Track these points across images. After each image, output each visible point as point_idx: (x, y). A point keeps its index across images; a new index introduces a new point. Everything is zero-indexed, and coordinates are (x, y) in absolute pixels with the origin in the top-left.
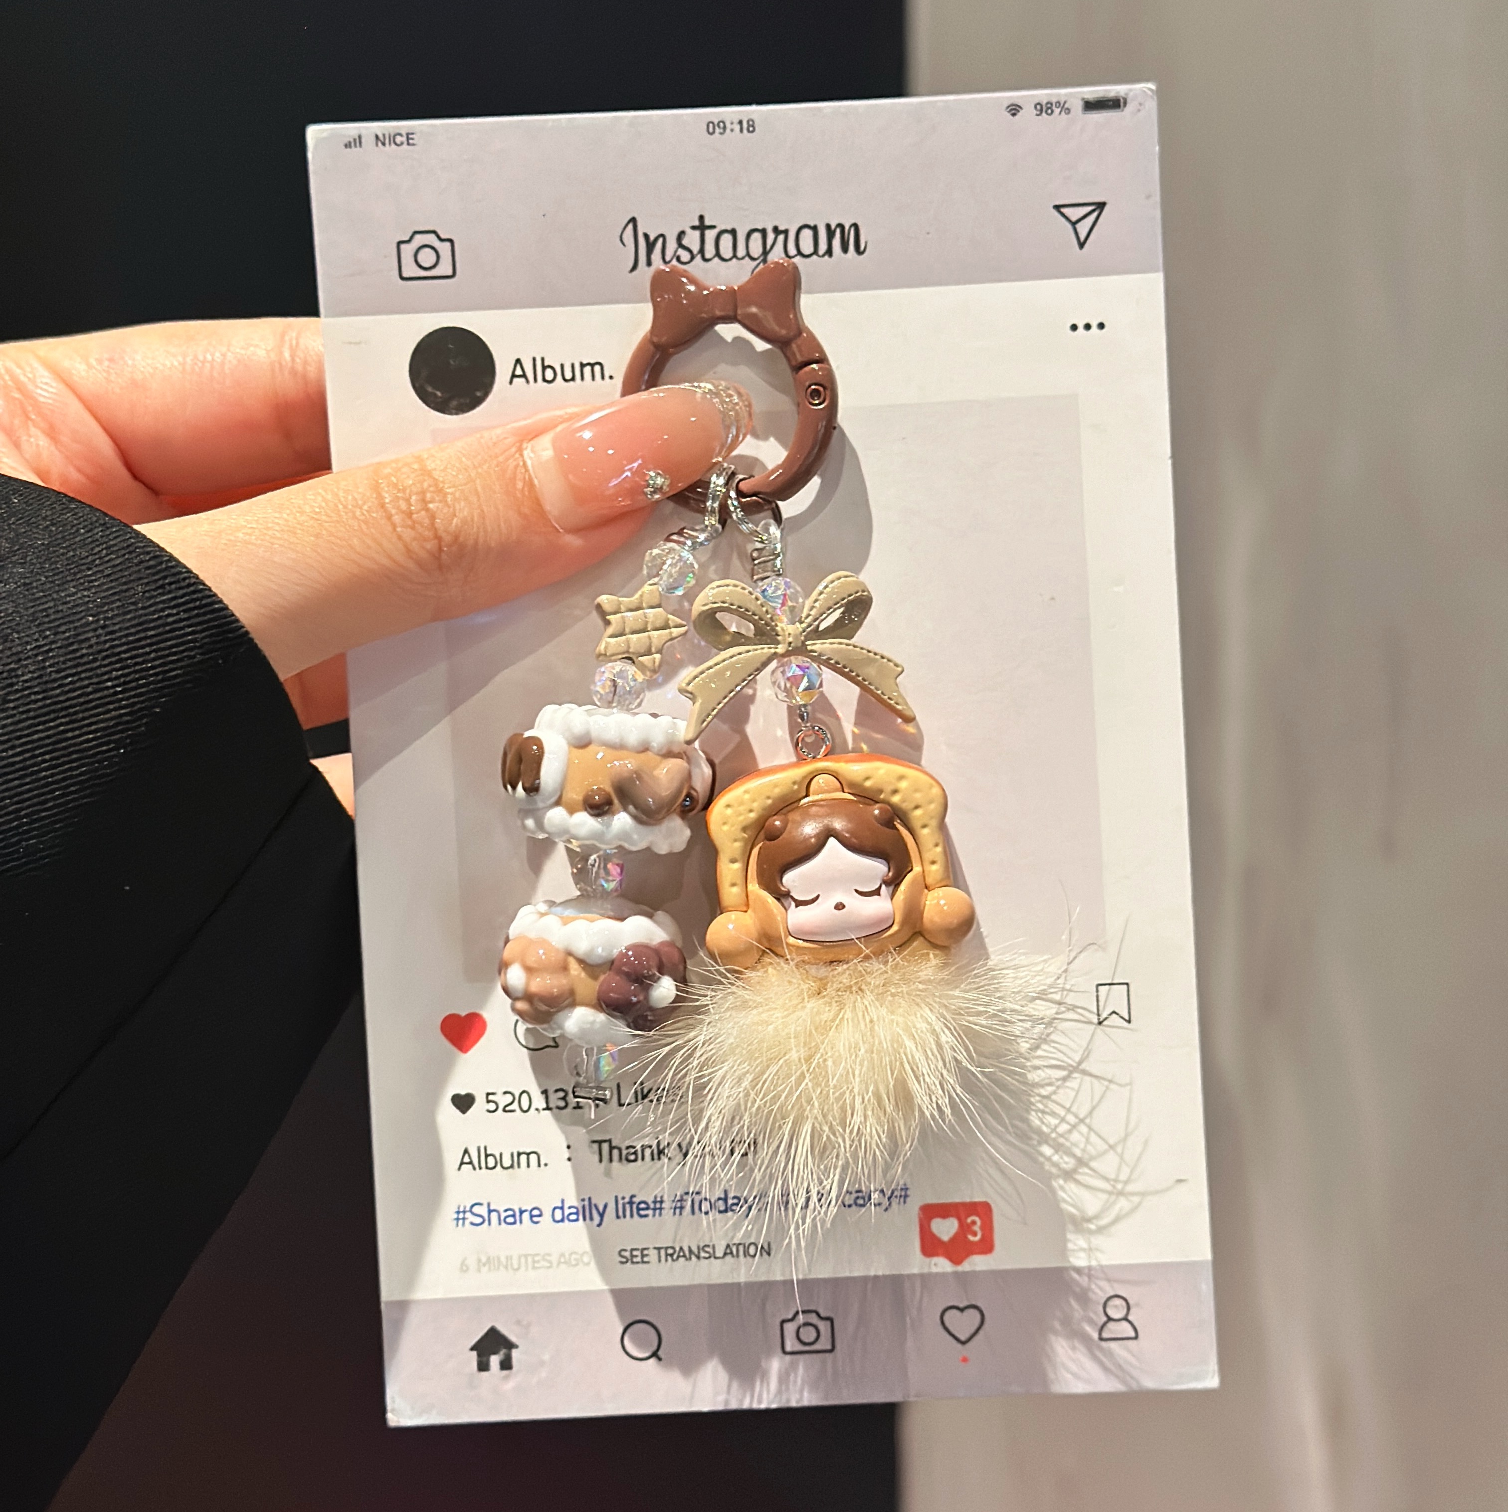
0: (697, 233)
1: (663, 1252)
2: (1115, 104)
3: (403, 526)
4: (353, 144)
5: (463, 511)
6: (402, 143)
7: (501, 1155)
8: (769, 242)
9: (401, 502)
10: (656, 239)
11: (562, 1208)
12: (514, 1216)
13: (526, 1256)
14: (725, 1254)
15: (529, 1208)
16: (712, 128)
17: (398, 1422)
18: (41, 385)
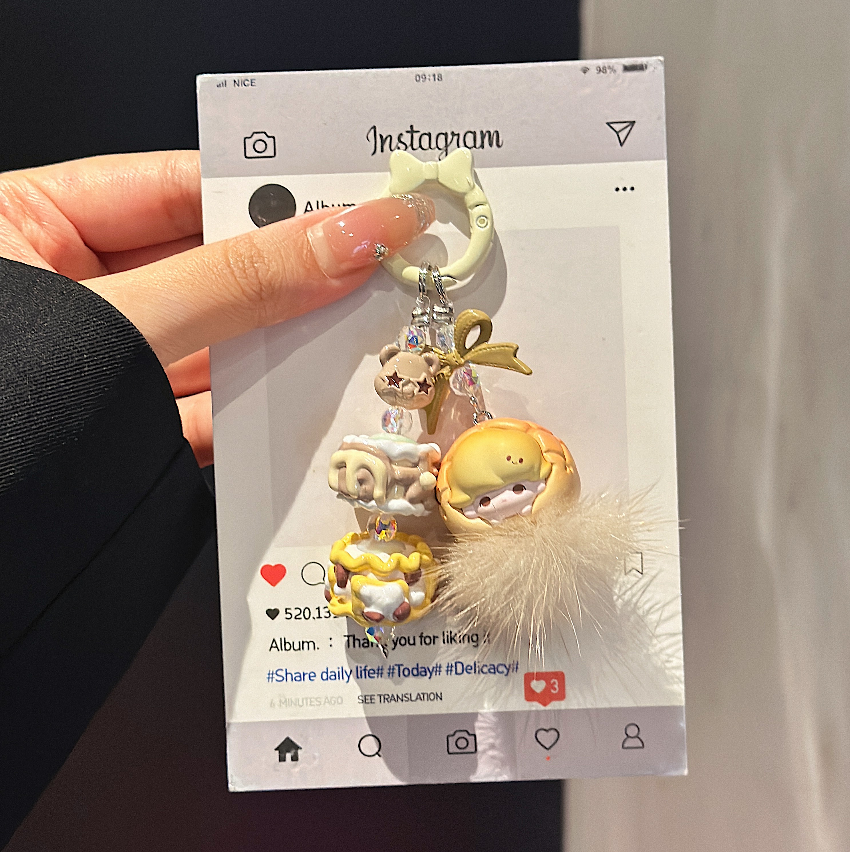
0: (409, 135)
1: (382, 698)
2: (641, 68)
3: (239, 277)
4: (221, 85)
5: (274, 267)
6: (248, 85)
7: (293, 643)
8: (449, 140)
9: (239, 263)
10: (386, 138)
11: (327, 673)
12: (300, 676)
13: (307, 699)
14: (417, 698)
15: (309, 673)
16: (418, 78)
17: (235, 789)
18: (30, 194)
